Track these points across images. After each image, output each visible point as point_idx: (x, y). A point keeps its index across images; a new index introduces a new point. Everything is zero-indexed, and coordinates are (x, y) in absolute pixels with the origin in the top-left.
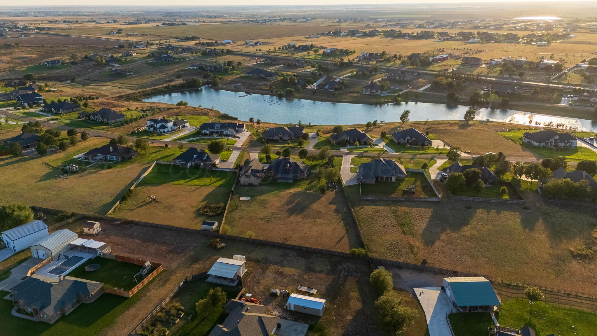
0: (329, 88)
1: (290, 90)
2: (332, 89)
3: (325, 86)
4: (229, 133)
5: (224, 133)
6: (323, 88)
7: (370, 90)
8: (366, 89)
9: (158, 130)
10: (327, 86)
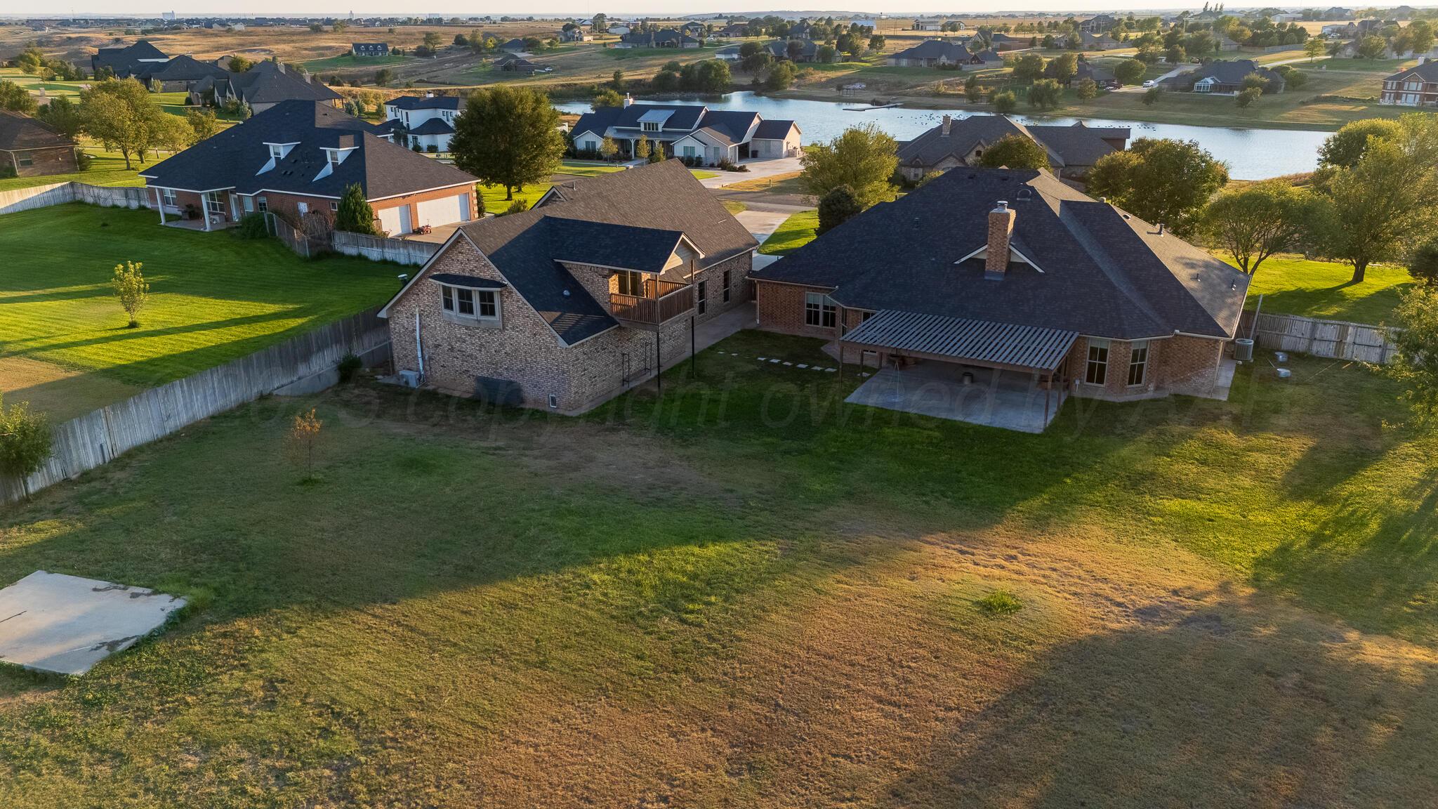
0: (1215, 88)
1: (1048, 85)
2: (1231, 89)
3: (1199, 79)
4: (700, 151)
5: (679, 150)
6: (1190, 88)
7: (1424, 89)
8: (1400, 86)
9: (410, 137)
10: (1210, 81)
